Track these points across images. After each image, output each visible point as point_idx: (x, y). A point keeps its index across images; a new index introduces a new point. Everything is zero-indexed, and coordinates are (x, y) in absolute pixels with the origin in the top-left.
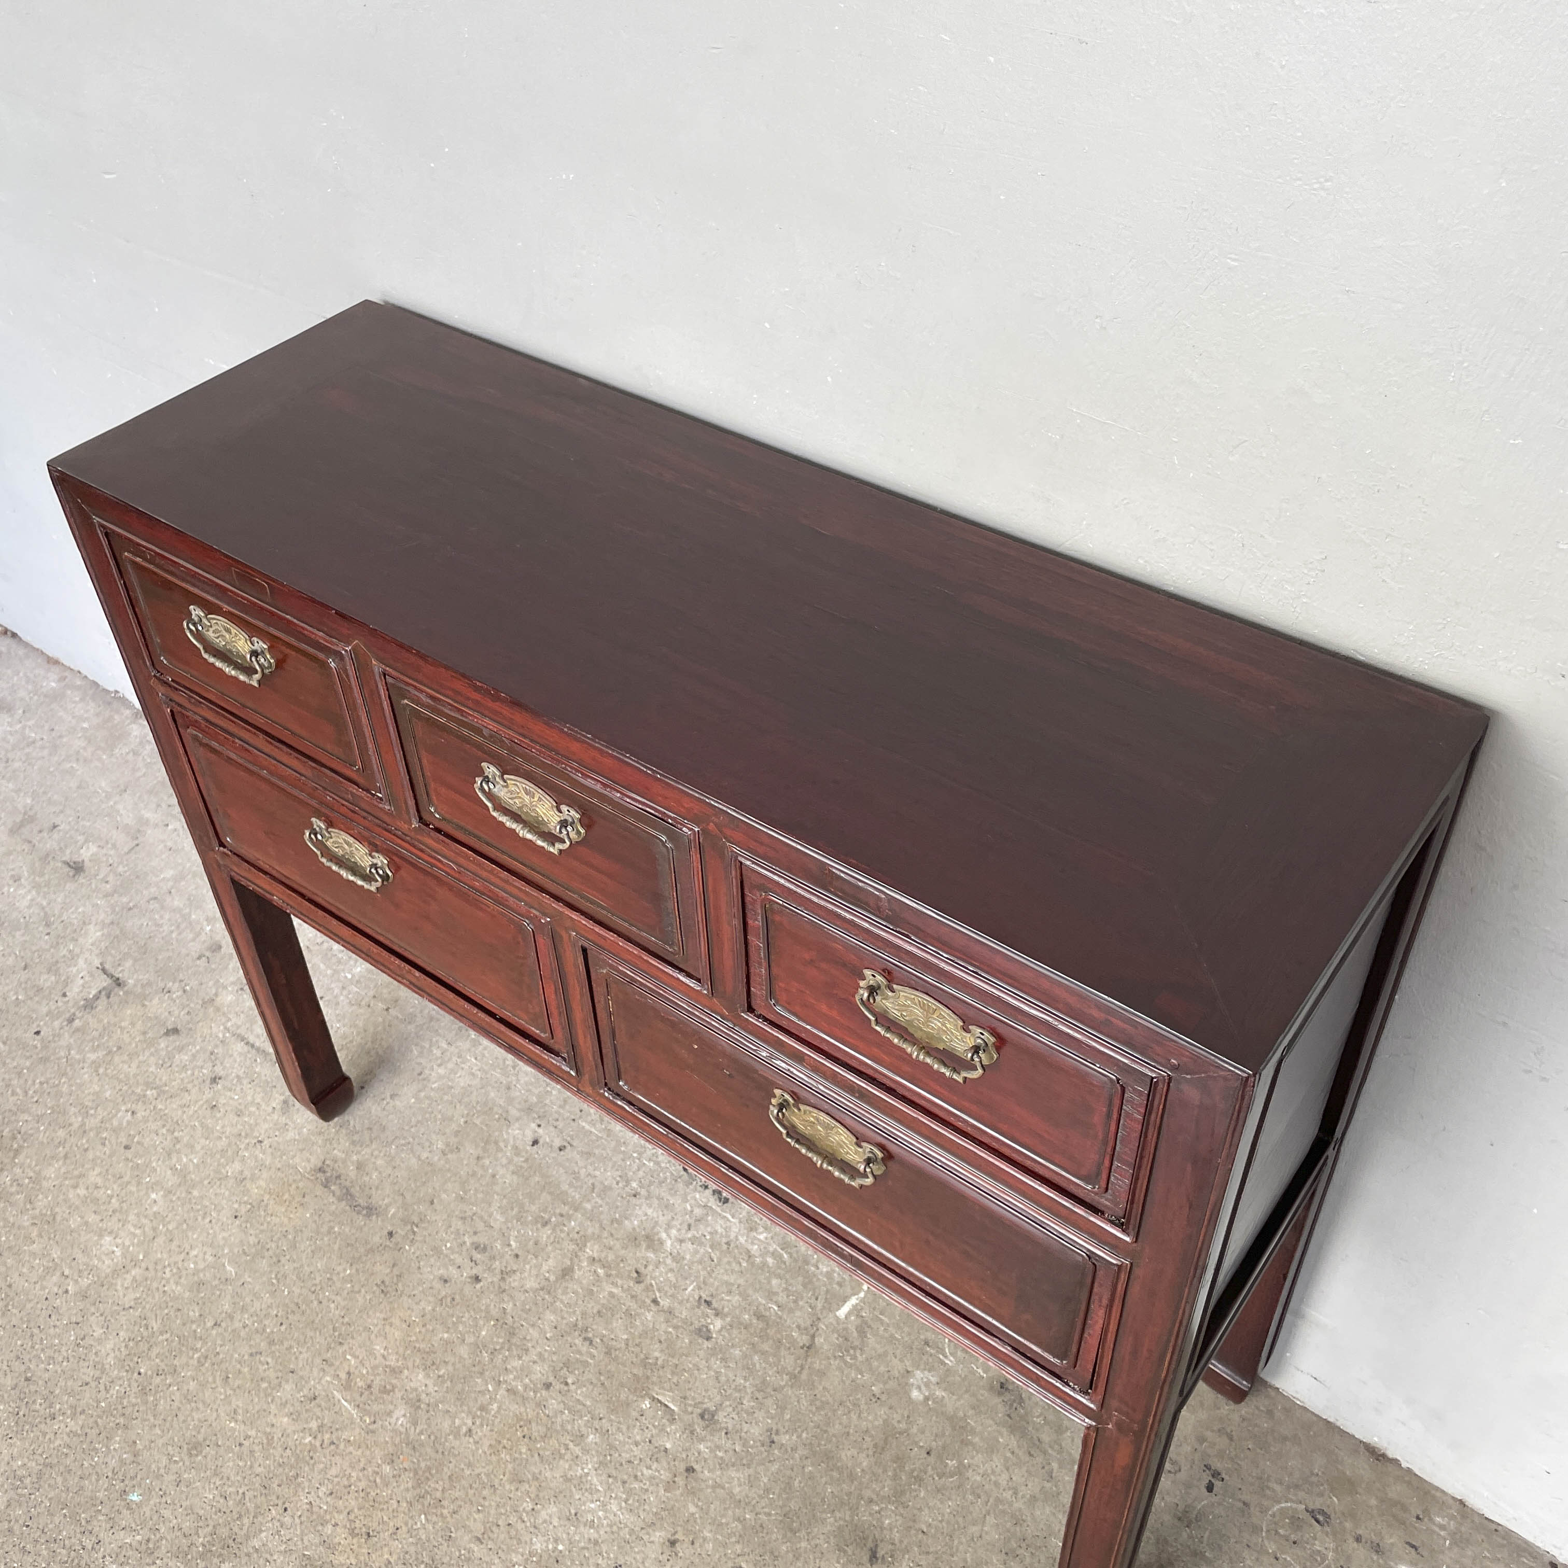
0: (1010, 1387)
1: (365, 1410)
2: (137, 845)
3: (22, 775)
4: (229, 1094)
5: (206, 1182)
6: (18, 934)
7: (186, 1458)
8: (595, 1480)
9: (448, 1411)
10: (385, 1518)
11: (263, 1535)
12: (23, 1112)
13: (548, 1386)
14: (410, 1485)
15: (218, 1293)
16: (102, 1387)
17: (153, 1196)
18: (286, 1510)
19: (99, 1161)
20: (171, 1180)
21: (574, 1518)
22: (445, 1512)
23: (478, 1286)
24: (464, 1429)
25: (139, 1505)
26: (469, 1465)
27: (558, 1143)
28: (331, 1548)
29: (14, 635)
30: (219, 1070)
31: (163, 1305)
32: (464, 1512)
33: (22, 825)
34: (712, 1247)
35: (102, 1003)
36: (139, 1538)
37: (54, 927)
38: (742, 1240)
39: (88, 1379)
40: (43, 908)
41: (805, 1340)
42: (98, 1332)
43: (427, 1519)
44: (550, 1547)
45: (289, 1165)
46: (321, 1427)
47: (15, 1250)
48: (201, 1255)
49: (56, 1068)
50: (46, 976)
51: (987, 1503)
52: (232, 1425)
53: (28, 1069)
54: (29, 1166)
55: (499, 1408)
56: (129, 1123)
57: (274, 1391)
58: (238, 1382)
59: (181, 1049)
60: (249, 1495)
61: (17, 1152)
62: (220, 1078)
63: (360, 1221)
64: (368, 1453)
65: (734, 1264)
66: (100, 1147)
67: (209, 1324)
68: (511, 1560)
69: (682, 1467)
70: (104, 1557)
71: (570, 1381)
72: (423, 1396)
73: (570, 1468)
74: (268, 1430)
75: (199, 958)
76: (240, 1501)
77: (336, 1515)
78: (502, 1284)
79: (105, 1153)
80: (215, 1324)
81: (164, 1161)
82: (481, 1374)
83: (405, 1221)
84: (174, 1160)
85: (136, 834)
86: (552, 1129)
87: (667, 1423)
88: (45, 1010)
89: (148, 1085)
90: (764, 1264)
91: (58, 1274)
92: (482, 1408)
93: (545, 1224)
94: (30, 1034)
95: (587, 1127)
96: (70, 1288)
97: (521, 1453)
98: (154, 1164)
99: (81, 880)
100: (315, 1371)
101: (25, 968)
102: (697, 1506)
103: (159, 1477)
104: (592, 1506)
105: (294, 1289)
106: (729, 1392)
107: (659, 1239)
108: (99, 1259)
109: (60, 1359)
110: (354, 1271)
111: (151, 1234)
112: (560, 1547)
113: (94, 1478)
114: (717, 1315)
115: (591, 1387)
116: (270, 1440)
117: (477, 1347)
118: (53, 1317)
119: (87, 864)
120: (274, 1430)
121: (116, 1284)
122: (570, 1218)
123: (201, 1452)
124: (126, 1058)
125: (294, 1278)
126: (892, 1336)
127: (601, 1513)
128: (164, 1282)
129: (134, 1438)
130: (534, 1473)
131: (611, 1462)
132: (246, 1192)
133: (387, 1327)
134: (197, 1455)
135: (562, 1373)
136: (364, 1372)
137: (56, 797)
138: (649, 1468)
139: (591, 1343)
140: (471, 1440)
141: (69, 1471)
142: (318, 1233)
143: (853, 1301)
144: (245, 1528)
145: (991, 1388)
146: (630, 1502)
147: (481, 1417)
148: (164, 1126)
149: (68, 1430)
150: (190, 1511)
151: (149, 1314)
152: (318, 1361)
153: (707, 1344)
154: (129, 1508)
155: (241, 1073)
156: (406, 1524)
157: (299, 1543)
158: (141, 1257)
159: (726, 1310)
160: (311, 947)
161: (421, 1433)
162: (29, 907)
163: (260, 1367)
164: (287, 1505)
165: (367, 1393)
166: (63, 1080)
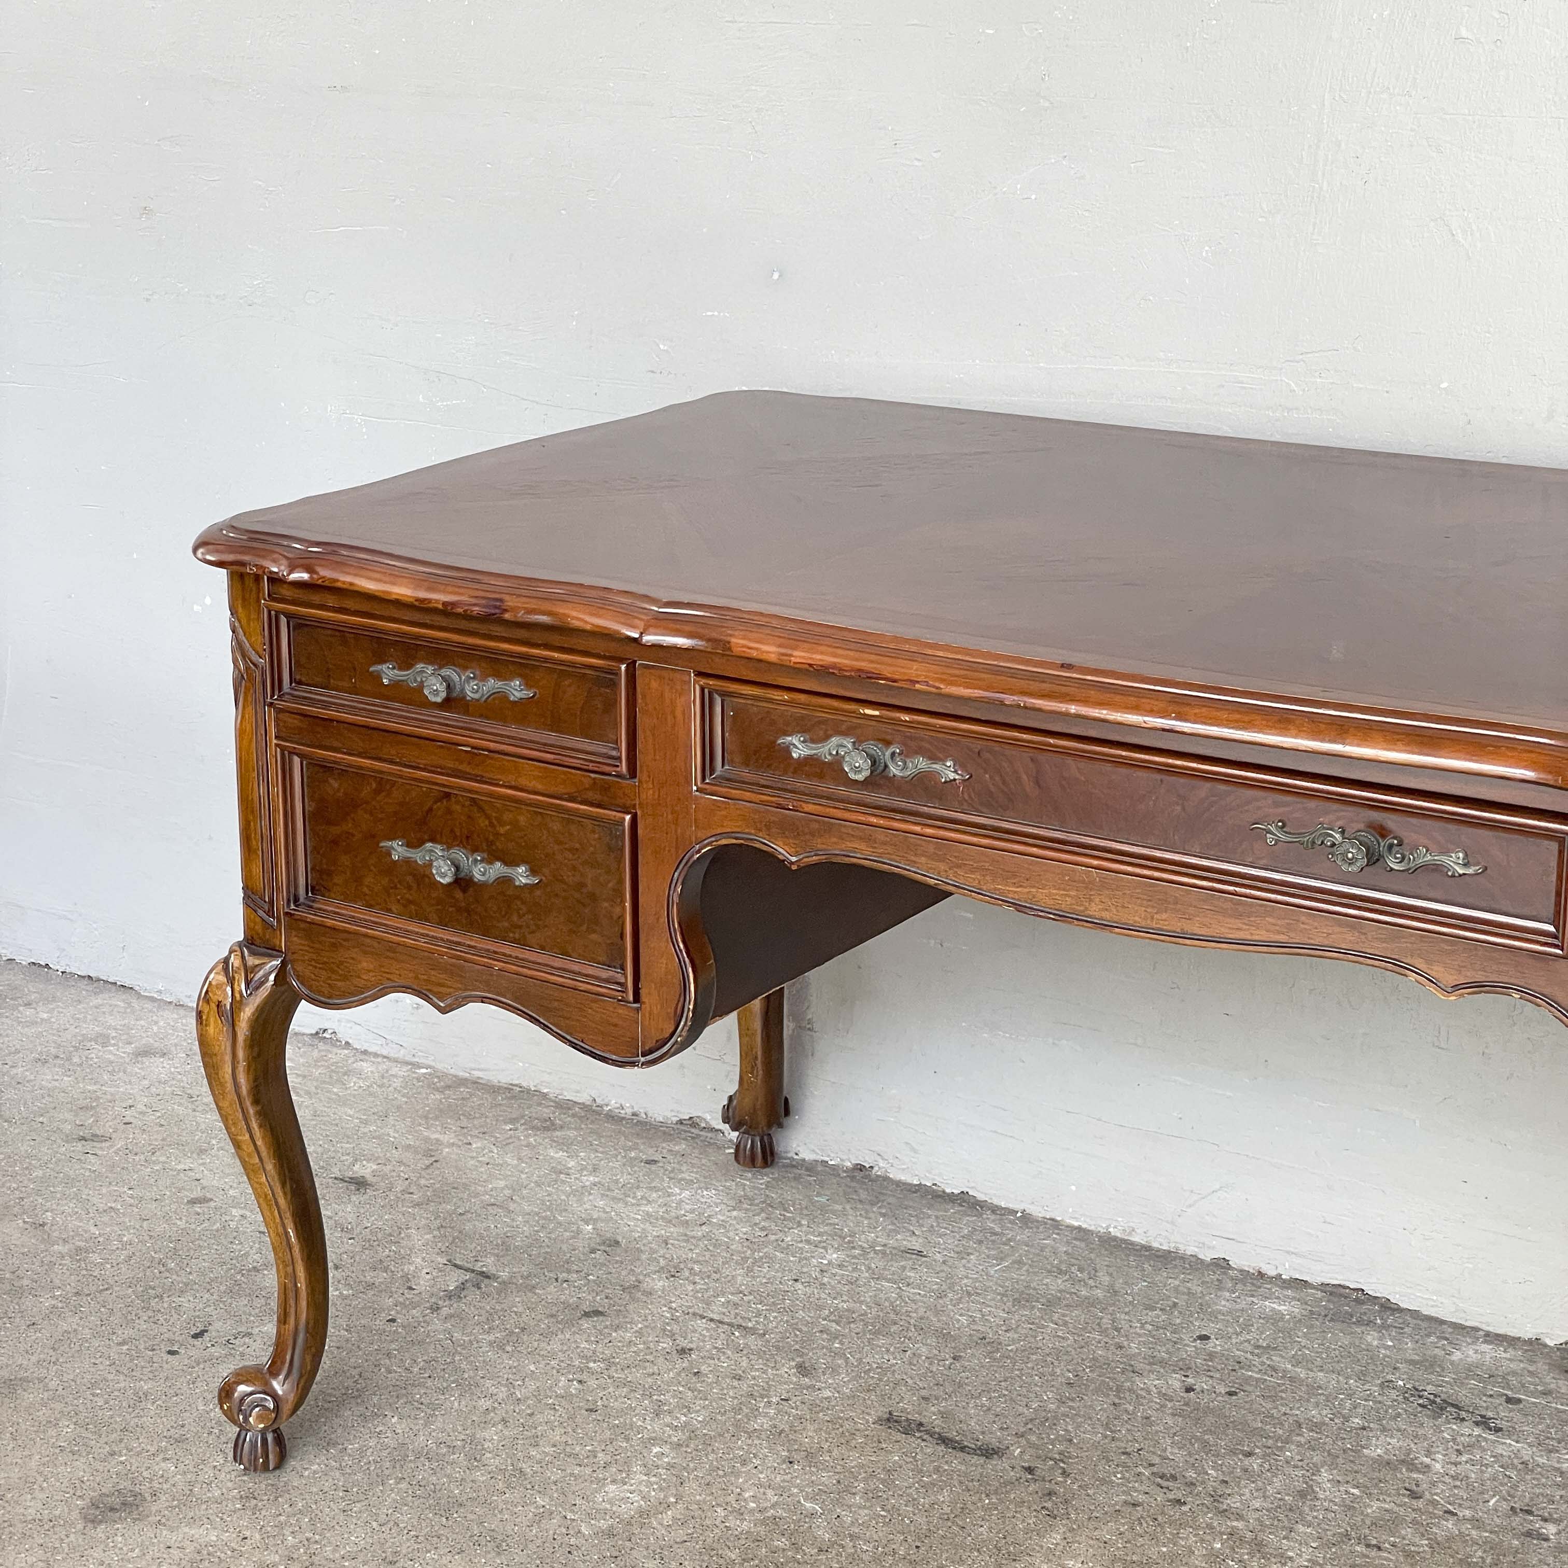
2: (436, 1161)
17: (656, 1450)
23: (1185, 1508)
30: (684, 1343)
34: (1502, 1467)
35: (472, 1295)
49: (441, 1349)
59: (617, 1328)
66: (552, 1412)
75: (593, 1251)
85: (430, 1152)
88: (390, 1302)
94: (380, 1323)
96: (583, 1529)
98: (640, 1423)
119: (370, 1178)
122: (1281, 1449)
139: (1379, 1548)
153: (1545, 1544)
155: (719, 1344)
158: (673, 1500)
166: (457, 1358)
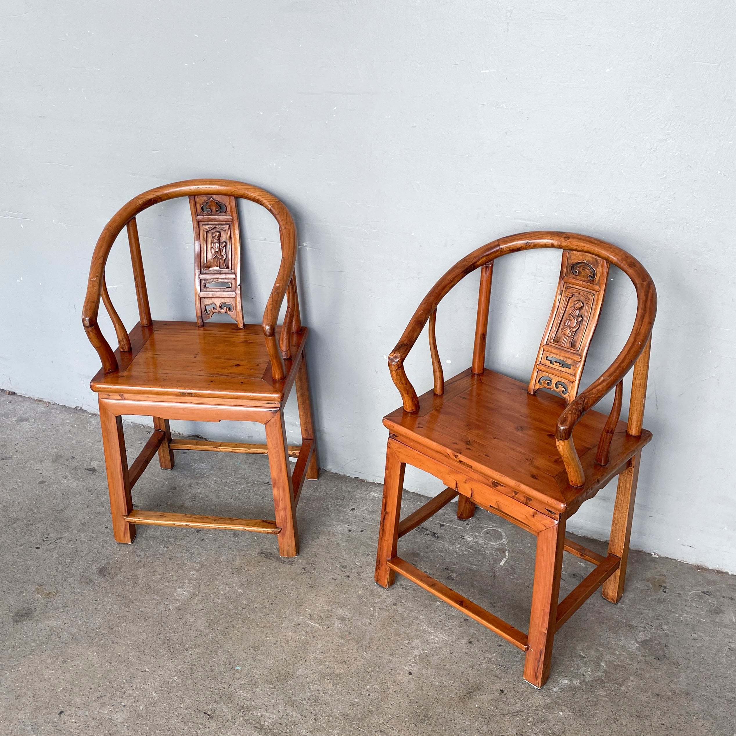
0: (577, 575)
1: (323, 624)
3: (47, 442)
4: (206, 535)
5: (213, 565)
6: (77, 496)
7: (254, 652)
8: (429, 629)
9: (358, 619)
10: (349, 656)
11: (300, 670)
12: (115, 554)
13: (395, 604)
14: (354, 644)
15: (238, 599)
16: (204, 637)
18: (305, 661)
19: (160, 565)
20: (197, 567)
21: (427, 642)
22: (373, 649)
24: (368, 623)
25: (241, 670)
26: (375, 634)
27: (359, 530)
28: (333, 668)
29: (14, 394)
31: (216, 606)
32: (381, 648)
33: (57, 459)
36: (247, 680)
37: (93, 491)
38: (451, 548)
39: (196, 635)
40: (84, 486)
41: (492, 574)
42: (192, 620)
43: (367, 653)
44: (422, 652)
45: (247, 554)
46: (307, 633)
47: (138, 600)
48: (224, 588)
50: (99, 508)
51: (585, 610)
52: (268, 638)
53: (109, 540)
54: (129, 572)
55: (379, 614)
56: (167, 551)
57: (281, 626)
58: (263, 625)
60: (287, 659)
61: (120, 568)
62: (200, 530)
63: (288, 566)
64: (331, 637)
65: (452, 556)
67: (240, 609)
68: (408, 659)
69: (462, 620)
70: (235, 689)
71: (403, 601)
72: (345, 616)
73: (417, 627)
74: (285, 637)
76: (285, 661)
77: (328, 658)
78: (360, 577)
79: (161, 562)
80: (243, 609)
81: (190, 561)
82: (366, 605)
83: (308, 563)
84: (195, 560)
86: (354, 526)
87: (450, 608)
89: (168, 537)
90: (464, 554)
91: (162, 604)
92: (372, 615)
93: (368, 555)
95: (369, 523)
97: (395, 626)
99: (97, 474)
100: (295, 616)
101: (88, 507)
102: (474, 630)
103: (245, 660)
104: (432, 637)
105: (271, 592)
106: (469, 595)
107: (417, 553)
108: (179, 597)
109: (180, 631)
110: (294, 582)
111: (198, 585)
112: (426, 652)
113: (216, 666)
114: (453, 572)
115: (413, 602)
116: (288, 641)
117: (360, 598)
118: (168, 618)
120: (287, 637)
121: (191, 603)
123: (259, 649)
124: (153, 530)
125: (269, 588)
126: (525, 568)
127: (437, 639)
128: (212, 599)
129: (227, 650)
130: (404, 632)
131: (433, 623)
132: (233, 565)
133: (318, 598)
134: (258, 651)
135: (399, 600)
136: (316, 613)
137: (68, 447)
138: (449, 622)
140: (372, 626)
141: (204, 665)
142: (272, 573)
143: (504, 559)
144: (292, 670)
145: (570, 577)
146: (447, 633)
147: (372, 618)
148: (184, 550)
149: (196, 652)
150: (265, 668)
151: (211, 610)
152: (294, 613)
154: (238, 672)
156: (359, 656)
157: (317, 670)
159: (455, 570)
160: (218, 483)
161: (350, 627)
162: (77, 486)
163: (270, 618)
164: (305, 659)
165: (320, 619)
